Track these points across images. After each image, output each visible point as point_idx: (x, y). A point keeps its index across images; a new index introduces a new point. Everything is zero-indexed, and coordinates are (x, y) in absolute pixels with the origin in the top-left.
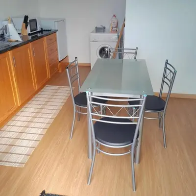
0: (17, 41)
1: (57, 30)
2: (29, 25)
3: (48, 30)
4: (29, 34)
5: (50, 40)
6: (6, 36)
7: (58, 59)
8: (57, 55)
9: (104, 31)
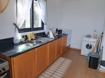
0: (52, 38)
1: (68, 34)
2: (57, 32)
3: (64, 34)
4: (57, 35)
5: (65, 38)
6: (48, 36)
7: (66, 46)
8: (66, 44)
9: (90, 37)
